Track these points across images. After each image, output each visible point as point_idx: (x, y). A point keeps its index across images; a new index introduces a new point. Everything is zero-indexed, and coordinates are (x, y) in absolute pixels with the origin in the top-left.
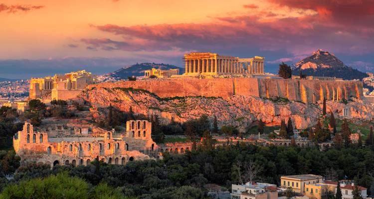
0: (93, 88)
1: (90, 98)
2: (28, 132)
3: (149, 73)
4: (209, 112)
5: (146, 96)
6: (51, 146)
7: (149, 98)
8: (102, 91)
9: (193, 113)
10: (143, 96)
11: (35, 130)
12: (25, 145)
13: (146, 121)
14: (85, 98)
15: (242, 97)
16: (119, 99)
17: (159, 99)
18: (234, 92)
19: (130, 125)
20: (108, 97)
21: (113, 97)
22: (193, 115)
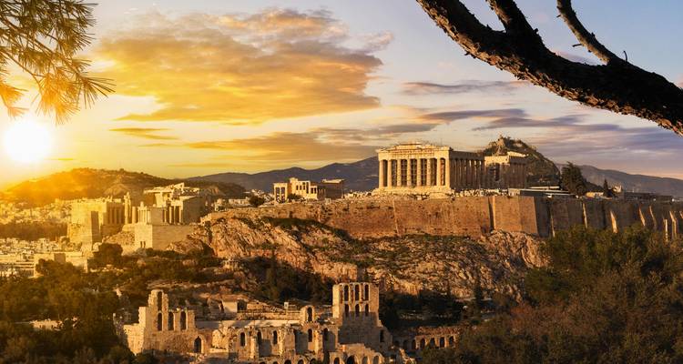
0: (219, 220)
1: (214, 240)
2: (160, 309)
3: (283, 189)
4: (454, 267)
5: (326, 236)
6: (201, 337)
7: (331, 238)
8: (237, 224)
9: (422, 270)
10: (319, 235)
11: (171, 305)
12: (154, 335)
13: (370, 285)
14: (205, 240)
15: (508, 236)
16: (273, 242)
17: (351, 241)
18: (492, 226)
19: (341, 292)
20: (250, 238)
21: (261, 238)
22: (424, 273)
